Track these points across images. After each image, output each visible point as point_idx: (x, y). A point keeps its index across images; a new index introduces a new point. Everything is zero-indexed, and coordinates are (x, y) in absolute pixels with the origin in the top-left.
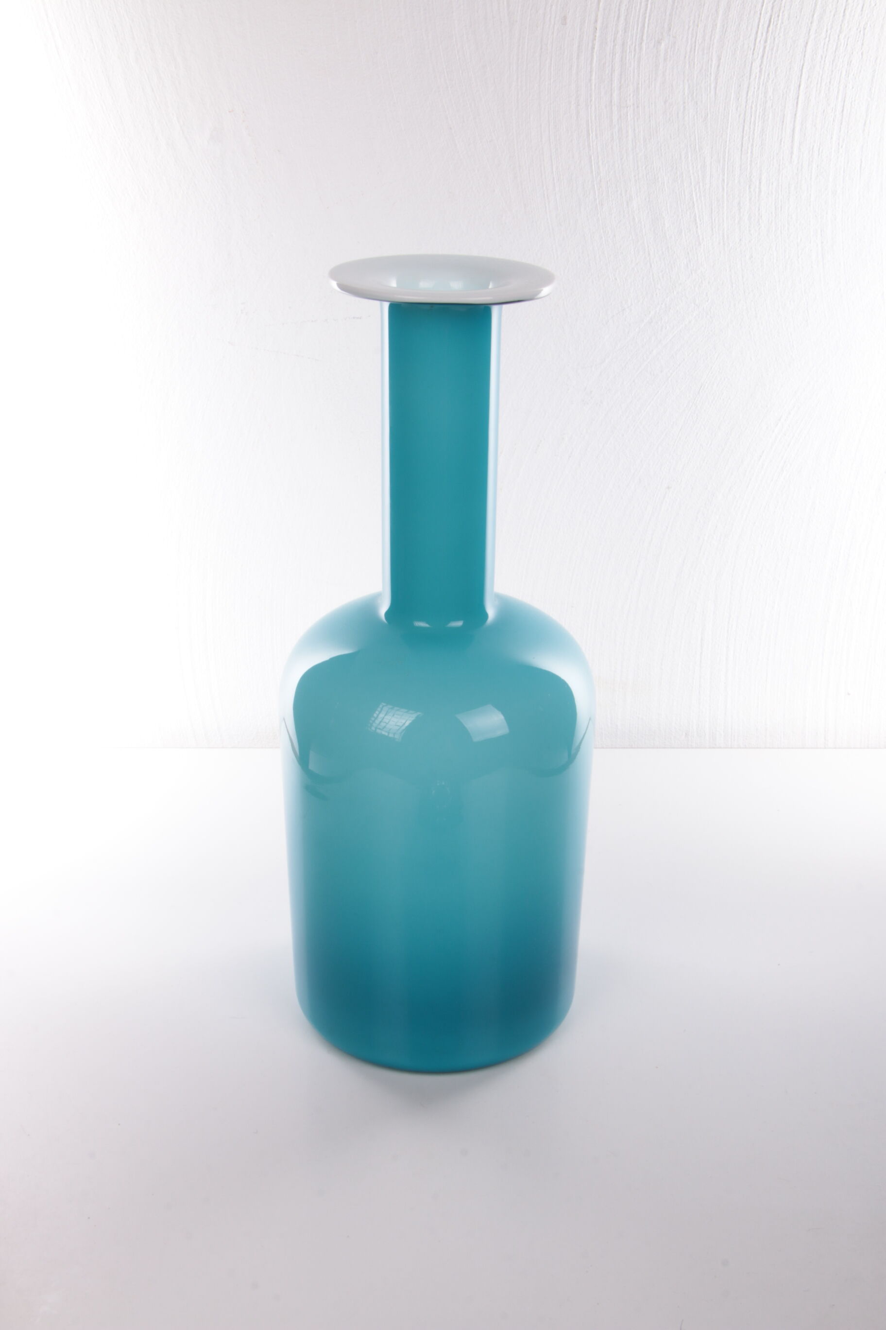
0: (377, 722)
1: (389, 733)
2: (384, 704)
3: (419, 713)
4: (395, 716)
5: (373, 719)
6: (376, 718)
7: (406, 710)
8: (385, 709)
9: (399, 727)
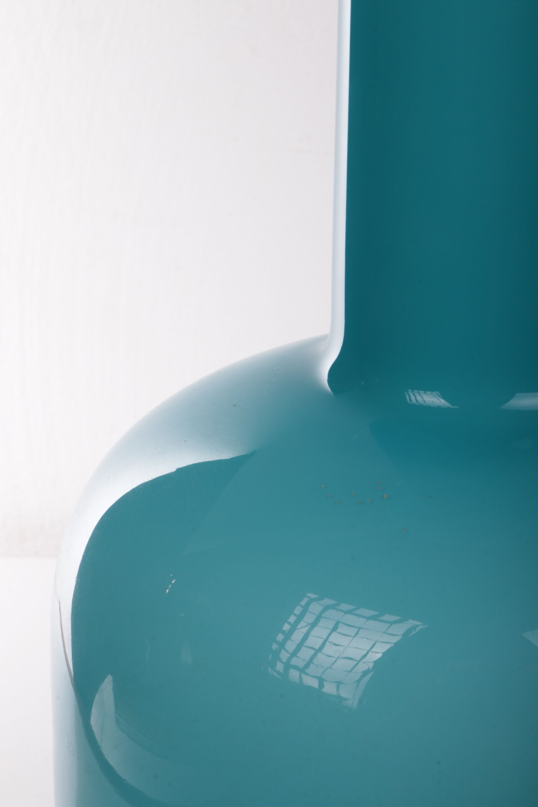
0: (290, 646)
1: (321, 681)
2: (312, 596)
3: (412, 622)
4: (342, 628)
5: (280, 637)
6: (288, 635)
7: (373, 613)
8: (316, 608)
9: (352, 663)
